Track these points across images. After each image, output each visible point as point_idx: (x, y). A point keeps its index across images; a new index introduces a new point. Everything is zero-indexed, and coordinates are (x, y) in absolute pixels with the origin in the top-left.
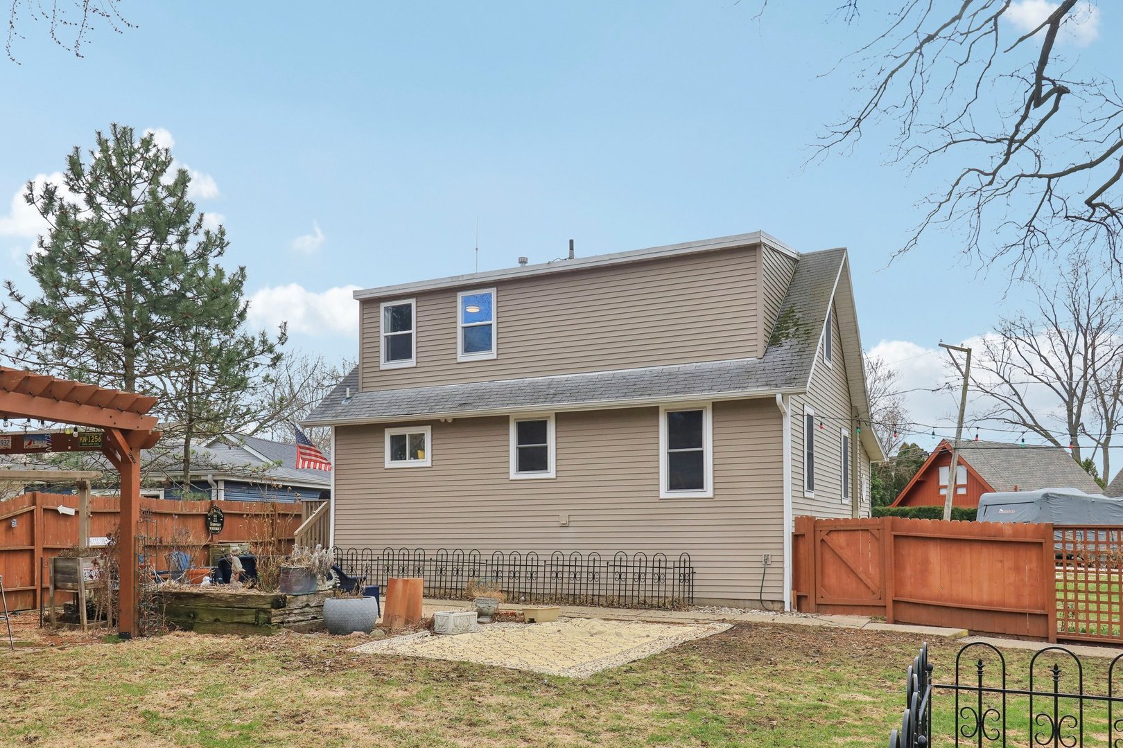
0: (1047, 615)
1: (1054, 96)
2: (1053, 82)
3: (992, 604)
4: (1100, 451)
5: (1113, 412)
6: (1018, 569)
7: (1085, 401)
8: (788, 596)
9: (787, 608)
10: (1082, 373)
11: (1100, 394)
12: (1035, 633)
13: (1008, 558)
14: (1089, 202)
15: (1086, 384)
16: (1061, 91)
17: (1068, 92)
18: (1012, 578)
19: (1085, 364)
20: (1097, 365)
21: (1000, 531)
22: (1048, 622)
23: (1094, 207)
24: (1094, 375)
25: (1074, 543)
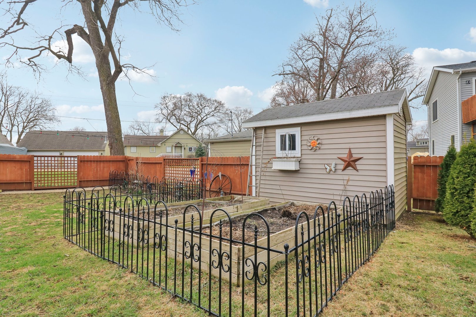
0: (31, 183)
1: (22, 25)
2: (23, 20)
3: (6, 181)
4: (9, 132)
5: (14, 121)
6: (22, 169)
7: (4, 117)
10: (4, 108)
11: (9, 115)
12: (27, 188)
13: (18, 165)
14: (29, 59)
15: (5, 111)
16: (25, 24)
17: (28, 25)
18: (20, 172)
19: (5, 106)
20: (8, 107)
21: (15, 157)
22: (31, 185)
23: (30, 61)
24: (7, 110)
25: (41, 161)
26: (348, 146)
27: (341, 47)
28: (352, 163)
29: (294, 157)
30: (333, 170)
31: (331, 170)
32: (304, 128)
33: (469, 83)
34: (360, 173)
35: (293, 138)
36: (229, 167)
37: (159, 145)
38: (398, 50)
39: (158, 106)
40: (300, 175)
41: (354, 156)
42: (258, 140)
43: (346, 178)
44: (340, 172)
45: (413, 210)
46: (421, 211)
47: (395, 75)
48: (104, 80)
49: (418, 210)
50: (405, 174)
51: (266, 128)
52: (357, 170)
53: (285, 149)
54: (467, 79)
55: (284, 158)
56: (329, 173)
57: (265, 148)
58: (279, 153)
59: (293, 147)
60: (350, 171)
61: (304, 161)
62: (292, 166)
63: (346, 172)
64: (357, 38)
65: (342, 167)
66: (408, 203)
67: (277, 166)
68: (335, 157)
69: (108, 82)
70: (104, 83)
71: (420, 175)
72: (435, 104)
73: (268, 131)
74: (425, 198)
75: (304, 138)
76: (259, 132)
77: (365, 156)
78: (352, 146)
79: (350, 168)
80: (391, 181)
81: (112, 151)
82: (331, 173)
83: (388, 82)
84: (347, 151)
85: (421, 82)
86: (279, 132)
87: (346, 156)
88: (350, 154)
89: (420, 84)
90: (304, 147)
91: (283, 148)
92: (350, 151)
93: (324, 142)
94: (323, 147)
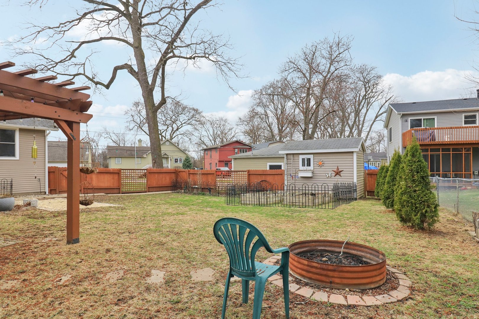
0: (120, 188)
3: (107, 187)
6: (113, 178)
8: (47, 190)
9: (47, 193)
12: (117, 192)
13: (111, 176)
18: (112, 181)
22: (120, 190)
25: (125, 173)
26: (337, 165)
27: (322, 75)
28: (339, 173)
29: (311, 170)
30: (330, 176)
31: (329, 176)
32: (315, 155)
33: (406, 121)
34: (342, 177)
35: (309, 160)
36: (269, 175)
37: (145, 156)
38: (369, 69)
39: (128, 112)
40: (313, 179)
41: (339, 169)
42: (289, 161)
43: (336, 180)
44: (333, 177)
45: (367, 197)
46: (371, 197)
47: (366, 92)
48: (150, 109)
49: (369, 197)
50: (363, 178)
51: (293, 154)
52: (341, 176)
53: (305, 166)
54: (405, 118)
55: (305, 170)
56: (328, 178)
57: (293, 165)
58: (301, 168)
59: (309, 165)
60: (338, 177)
61: (315, 172)
62: (309, 175)
63: (336, 177)
64: (336, 70)
65: (334, 175)
66: (365, 193)
67: (301, 174)
68: (331, 170)
69: (153, 110)
70: (150, 111)
71: (370, 179)
72: (391, 129)
73: (295, 156)
74: (372, 191)
75: (315, 160)
76: (289, 156)
77: (344, 170)
78: (338, 165)
79: (338, 175)
80: (355, 180)
81: (155, 164)
82: (329, 178)
83: (361, 98)
84: (336, 167)
85: (390, 98)
86: (301, 157)
87: (336, 169)
88: (338, 169)
89: (389, 99)
90: (315, 165)
91: (303, 165)
92: (338, 167)
93: (325, 163)
94: (325, 165)
